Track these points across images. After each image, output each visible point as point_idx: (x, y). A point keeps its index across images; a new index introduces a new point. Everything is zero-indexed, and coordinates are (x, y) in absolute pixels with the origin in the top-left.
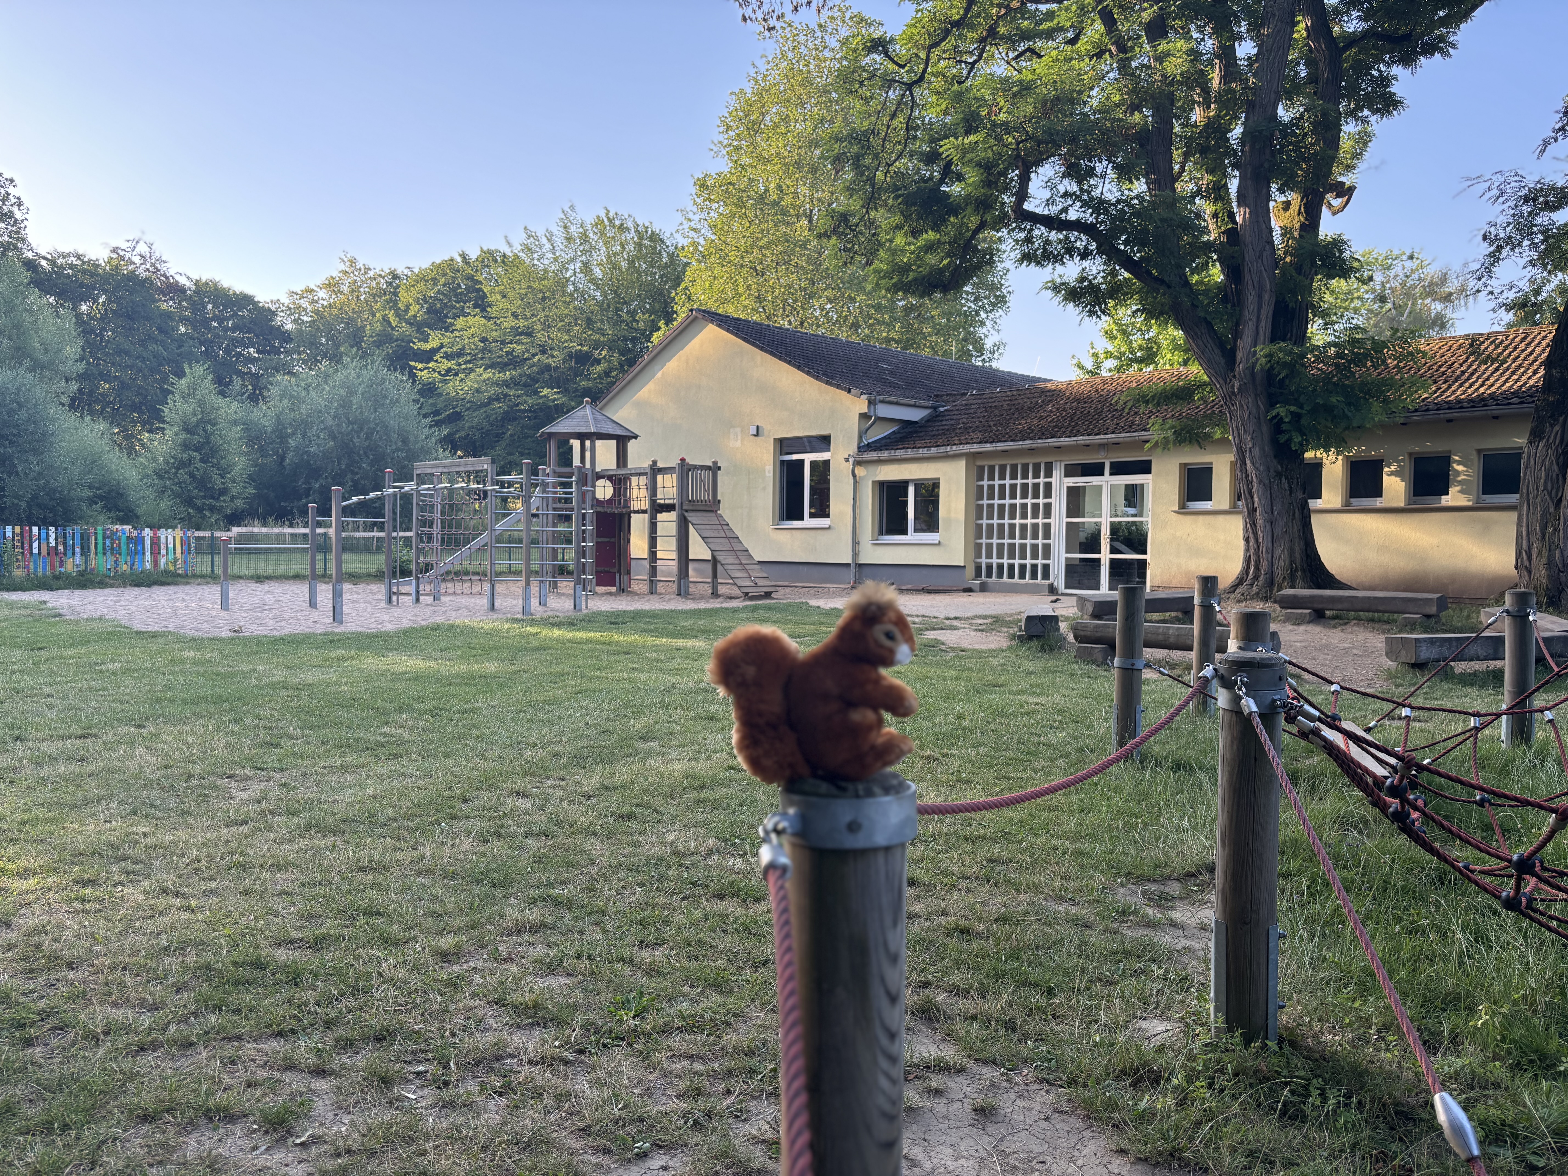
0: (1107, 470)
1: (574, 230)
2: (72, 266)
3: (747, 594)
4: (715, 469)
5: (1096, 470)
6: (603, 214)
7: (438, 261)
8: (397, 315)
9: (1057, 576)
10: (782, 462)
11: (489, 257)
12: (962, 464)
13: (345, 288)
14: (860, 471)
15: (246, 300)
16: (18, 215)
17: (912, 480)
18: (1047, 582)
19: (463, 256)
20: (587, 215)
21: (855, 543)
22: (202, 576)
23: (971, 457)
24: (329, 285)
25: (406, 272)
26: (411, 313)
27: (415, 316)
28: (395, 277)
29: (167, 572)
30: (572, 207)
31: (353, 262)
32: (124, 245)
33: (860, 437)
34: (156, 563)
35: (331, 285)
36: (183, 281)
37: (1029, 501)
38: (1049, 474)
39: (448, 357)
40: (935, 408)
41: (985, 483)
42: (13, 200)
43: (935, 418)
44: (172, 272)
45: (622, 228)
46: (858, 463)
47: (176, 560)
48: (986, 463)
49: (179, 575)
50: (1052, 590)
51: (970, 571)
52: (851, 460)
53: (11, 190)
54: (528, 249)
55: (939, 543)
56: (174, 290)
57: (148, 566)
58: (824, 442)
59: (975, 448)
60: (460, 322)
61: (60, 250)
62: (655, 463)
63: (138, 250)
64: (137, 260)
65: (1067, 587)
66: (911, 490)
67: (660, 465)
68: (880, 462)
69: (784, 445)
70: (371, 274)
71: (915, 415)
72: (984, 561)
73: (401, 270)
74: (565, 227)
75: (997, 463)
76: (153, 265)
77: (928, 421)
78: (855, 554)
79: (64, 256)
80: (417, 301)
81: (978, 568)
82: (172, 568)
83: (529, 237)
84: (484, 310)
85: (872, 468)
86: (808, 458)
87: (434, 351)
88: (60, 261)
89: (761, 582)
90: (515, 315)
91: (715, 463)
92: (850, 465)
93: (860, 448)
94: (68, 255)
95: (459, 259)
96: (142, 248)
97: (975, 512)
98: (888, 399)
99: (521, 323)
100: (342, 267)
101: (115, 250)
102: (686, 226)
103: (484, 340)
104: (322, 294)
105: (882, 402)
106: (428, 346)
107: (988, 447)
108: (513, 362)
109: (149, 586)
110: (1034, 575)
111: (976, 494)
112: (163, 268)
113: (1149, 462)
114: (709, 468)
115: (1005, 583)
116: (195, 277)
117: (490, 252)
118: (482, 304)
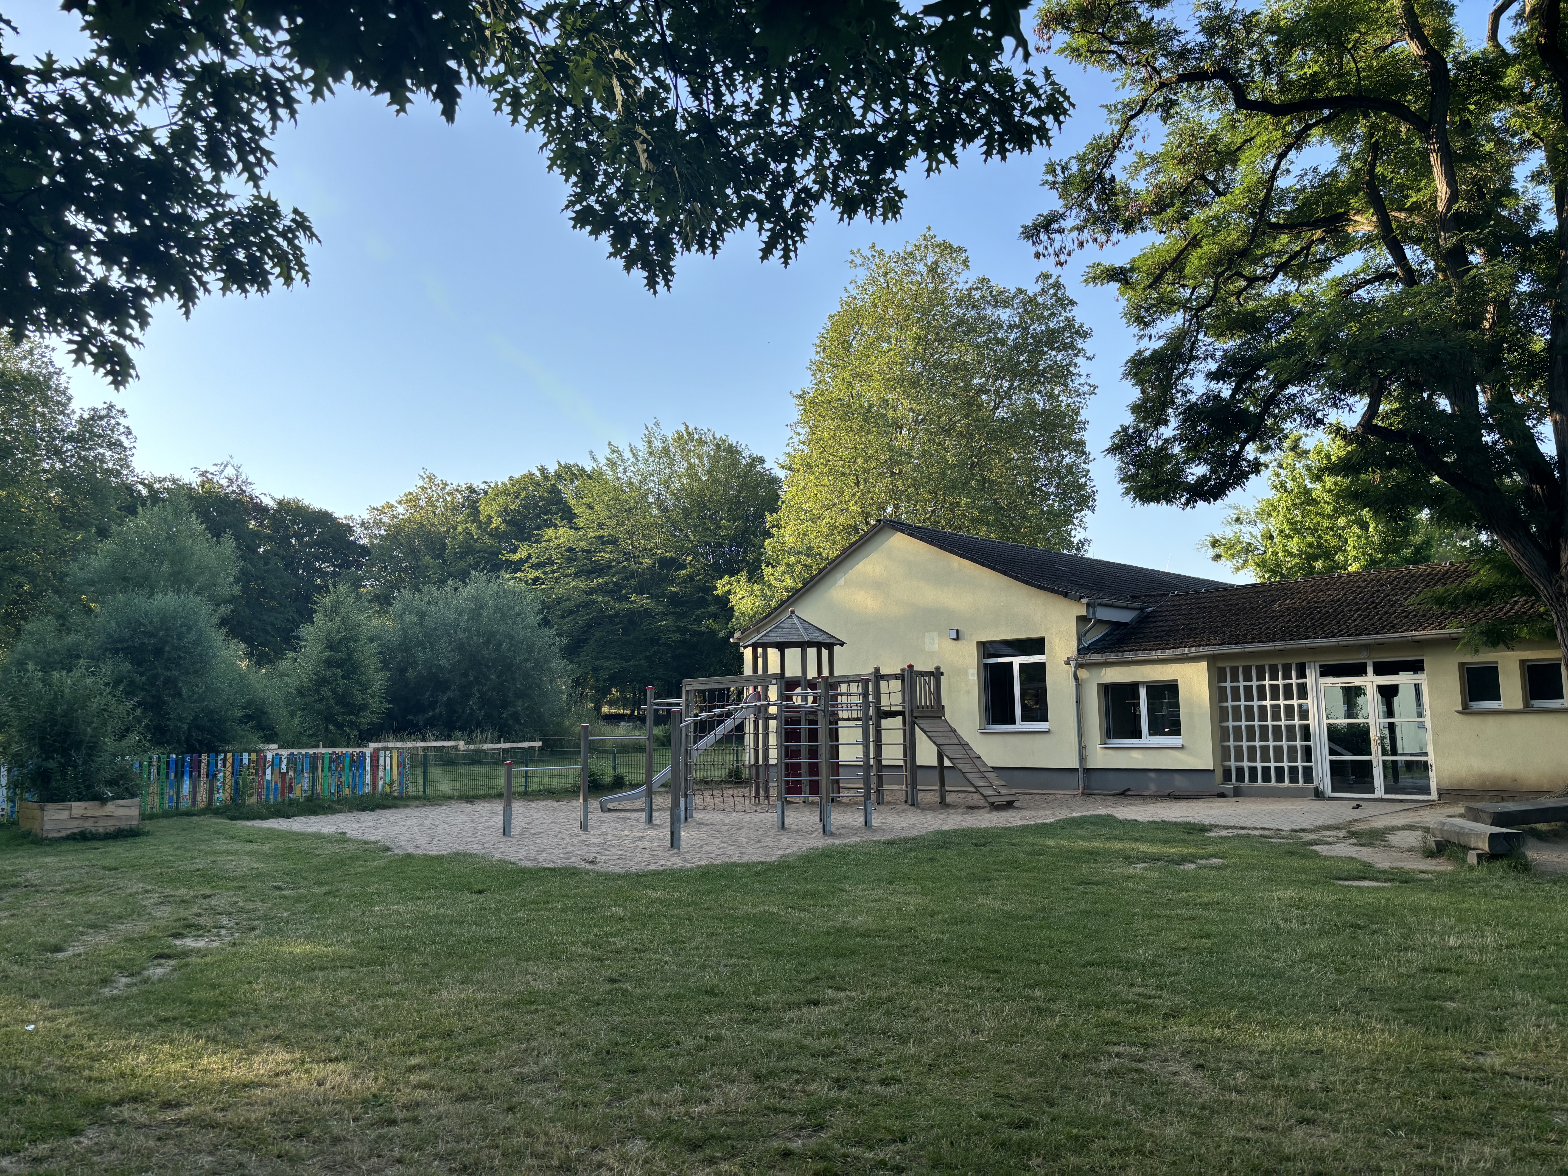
0: (1370, 670)
1: (658, 444)
2: (168, 490)
3: (992, 804)
4: (937, 674)
5: (1360, 670)
6: (682, 429)
7: (517, 475)
8: (479, 527)
9: (1322, 779)
10: (986, 665)
11: (569, 473)
12: (1204, 665)
13: (422, 503)
14: (1083, 674)
15: (324, 518)
16: (126, 443)
17: (1143, 683)
18: (1311, 786)
19: (542, 470)
20: (669, 431)
21: (1082, 748)
22: (416, 798)
23: (1212, 659)
24: (410, 501)
25: (483, 486)
26: (493, 526)
27: (497, 528)
28: (472, 490)
29: (385, 795)
30: (657, 424)
31: (431, 478)
32: (212, 469)
33: (1079, 640)
34: (374, 784)
35: (411, 500)
36: (267, 501)
37: (1282, 703)
38: (1302, 674)
39: (535, 566)
40: (1141, 609)
41: (1228, 684)
42: (122, 429)
43: (1143, 620)
44: (257, 493)
45: (701, 442)
46: (1080, 666)
47: (392, 782)
48: (1228, 665)
49: (395, 798)
50: (1318, 794)
51: (1219, 775)
52: (1073, 663)
53: (122, 420)
54: (611, 464)
55: (1182, 747)
56: (260, 510)
57: (368, 789)
58: (1037, 645)
59: (1218, 650)
60: (549, 533)
61: (157, 475)
62: (877, 670)
63: (225, 473)
64: (224, 482)
65: (1334, 790)
66: (1143, 693)
67: (883, 672)
68: (1107, 664)
69: (987, 649)
70: (448, 488)
71: (1125, 617)
72: (1233, 764)
73: (478, 485)
74: (650, 442)
75: (1240, 665)
76: (239, 487)
77: (1139, 622)
78: (1082, 759)
79: (161, 480)
80: (499, 514)
81: (1227, 773)
82: (388, 790)
83: (613, 452)
84: (570, 521)
85: (1095, 671)
86: (1017, 661)
87: (522, 561)
88: (157, 486)
89: (1003, 791)
90: (600, 526)
91: (938, 668)
92: (1071, 669)
93: (1079, 651)
94: (165, 479)
95: (538, 474)
96: (230, 472)
97: (1220, 714)
98: (1105, 601)
99: (605, 532)
100: (421, 483)
101: (203, 474)
102: (796, 439)
103: (570, 550)
104: (401, 509)
105: (1100, 605)
106: (517, 557)
107: (1233, 649)
108: (600, 570)
109: (373, 810)
110: (1294, 778)
111: (1218, 694)
112: (248, 489)
113: (1422, 661)
114: (931, 674)
115: (1261, 787)
116: (279, 496)
117: (568, 467)
118: (569, 516)
